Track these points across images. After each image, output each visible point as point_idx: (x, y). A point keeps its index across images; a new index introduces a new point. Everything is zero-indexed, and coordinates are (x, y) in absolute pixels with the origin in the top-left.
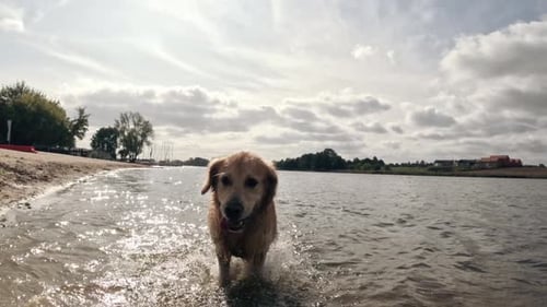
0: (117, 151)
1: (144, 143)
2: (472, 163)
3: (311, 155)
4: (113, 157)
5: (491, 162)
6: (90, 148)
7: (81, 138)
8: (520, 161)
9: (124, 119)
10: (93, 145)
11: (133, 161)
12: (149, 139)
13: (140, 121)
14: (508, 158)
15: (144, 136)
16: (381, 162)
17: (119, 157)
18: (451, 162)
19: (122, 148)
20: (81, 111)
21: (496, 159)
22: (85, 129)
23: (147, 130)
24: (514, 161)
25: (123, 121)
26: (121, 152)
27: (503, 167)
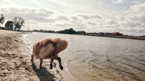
1: (22, 26)
2: (109, 34)
3: (67, 30)
4: (12, 30)
5: (114, 34)
7: (2, 24)
8: (122, 34)
10: (6, 26)
11: (19, 31)
12: (23, 24)
13: (21, 19)
14: (119, 33)
15: (22, 23)
16: (85, 32)
17: (14, 29)
18: (104, 33)
19: (15, 27)
20: (2, 15)
21: (116, 33)
22: (3, 21)
23: (23, 22)
24: (121, 34)
25: (15, 19)
27: (118, 35)
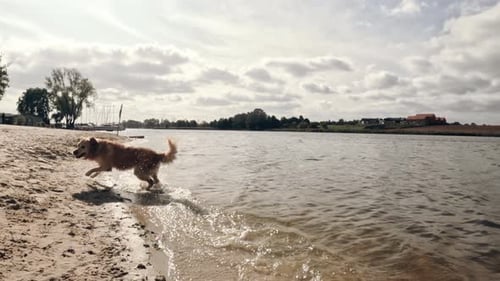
0: (50, 115)
1: (84, 105)
2: (398, 121)
3: (244, 115)
4: (46, 123)
5: (418, 121)
6: (16, 113)
8: (444, 120)
9: (58, 76)
10: (20, 108)
11: (71, 126)
12: (90, 99)
13: (76, 79)
14: (434, 116)
15: (83, 96)
16: (307, 120)
17: (53, 122)
19: (55, 111)
21: (423, 118)
23: (86, 90)
24: (439, 119)
25: (56, 79)
26: (54, 116)
27: (430, 125)
